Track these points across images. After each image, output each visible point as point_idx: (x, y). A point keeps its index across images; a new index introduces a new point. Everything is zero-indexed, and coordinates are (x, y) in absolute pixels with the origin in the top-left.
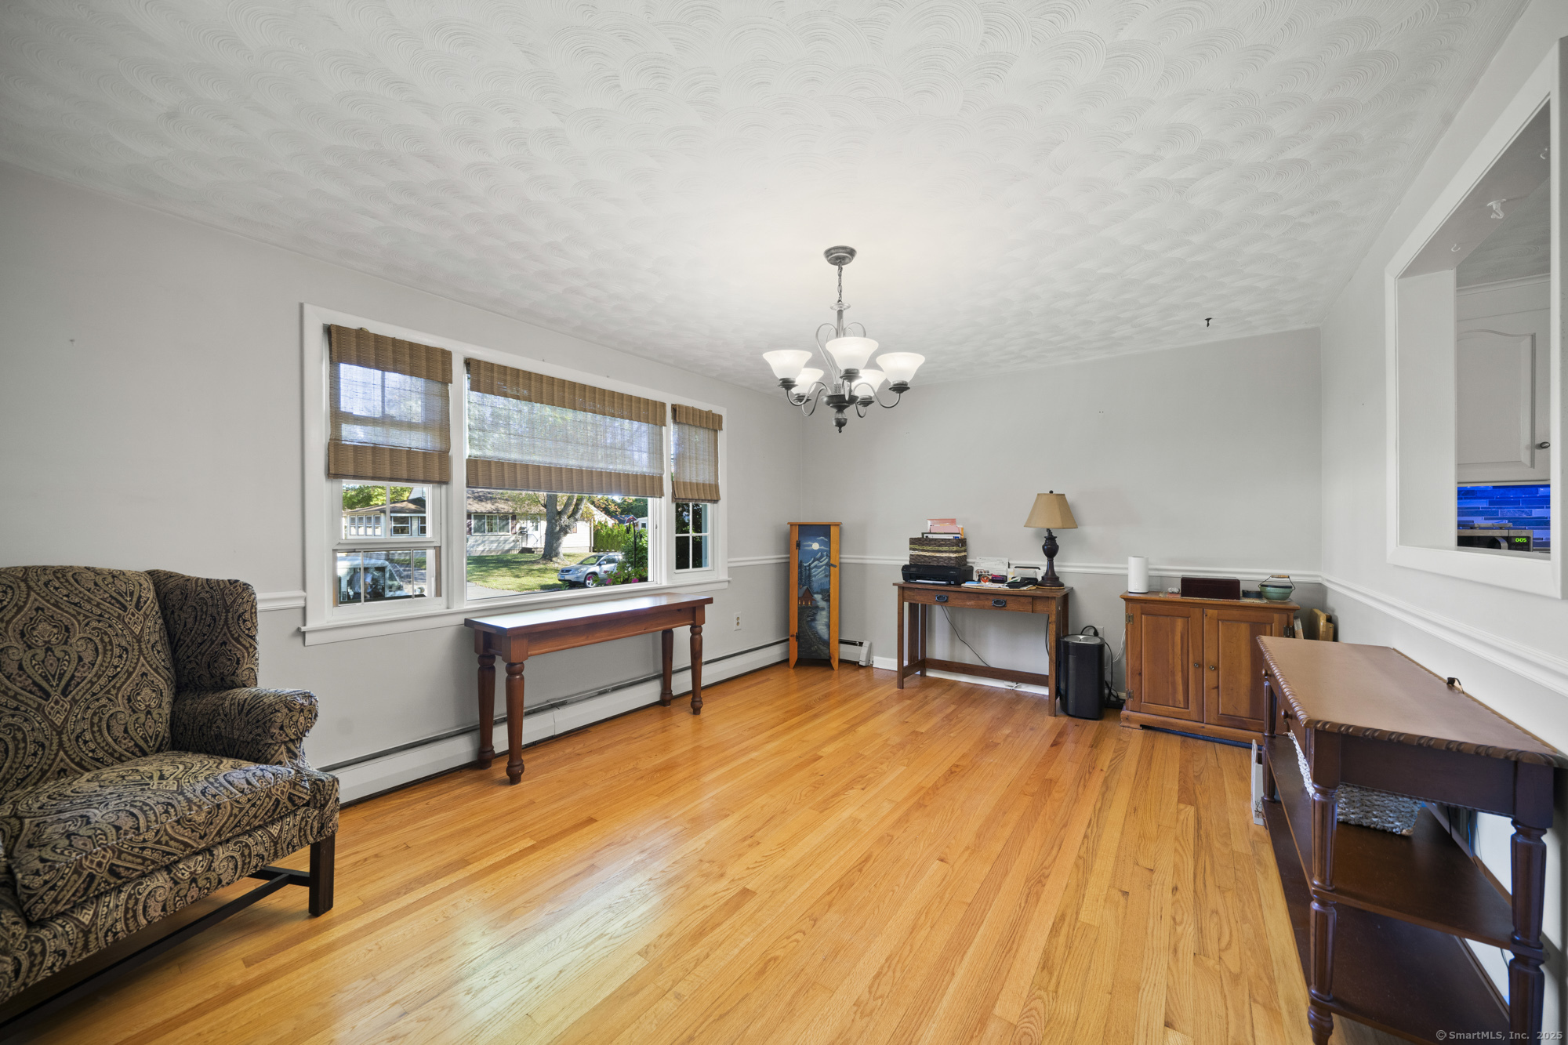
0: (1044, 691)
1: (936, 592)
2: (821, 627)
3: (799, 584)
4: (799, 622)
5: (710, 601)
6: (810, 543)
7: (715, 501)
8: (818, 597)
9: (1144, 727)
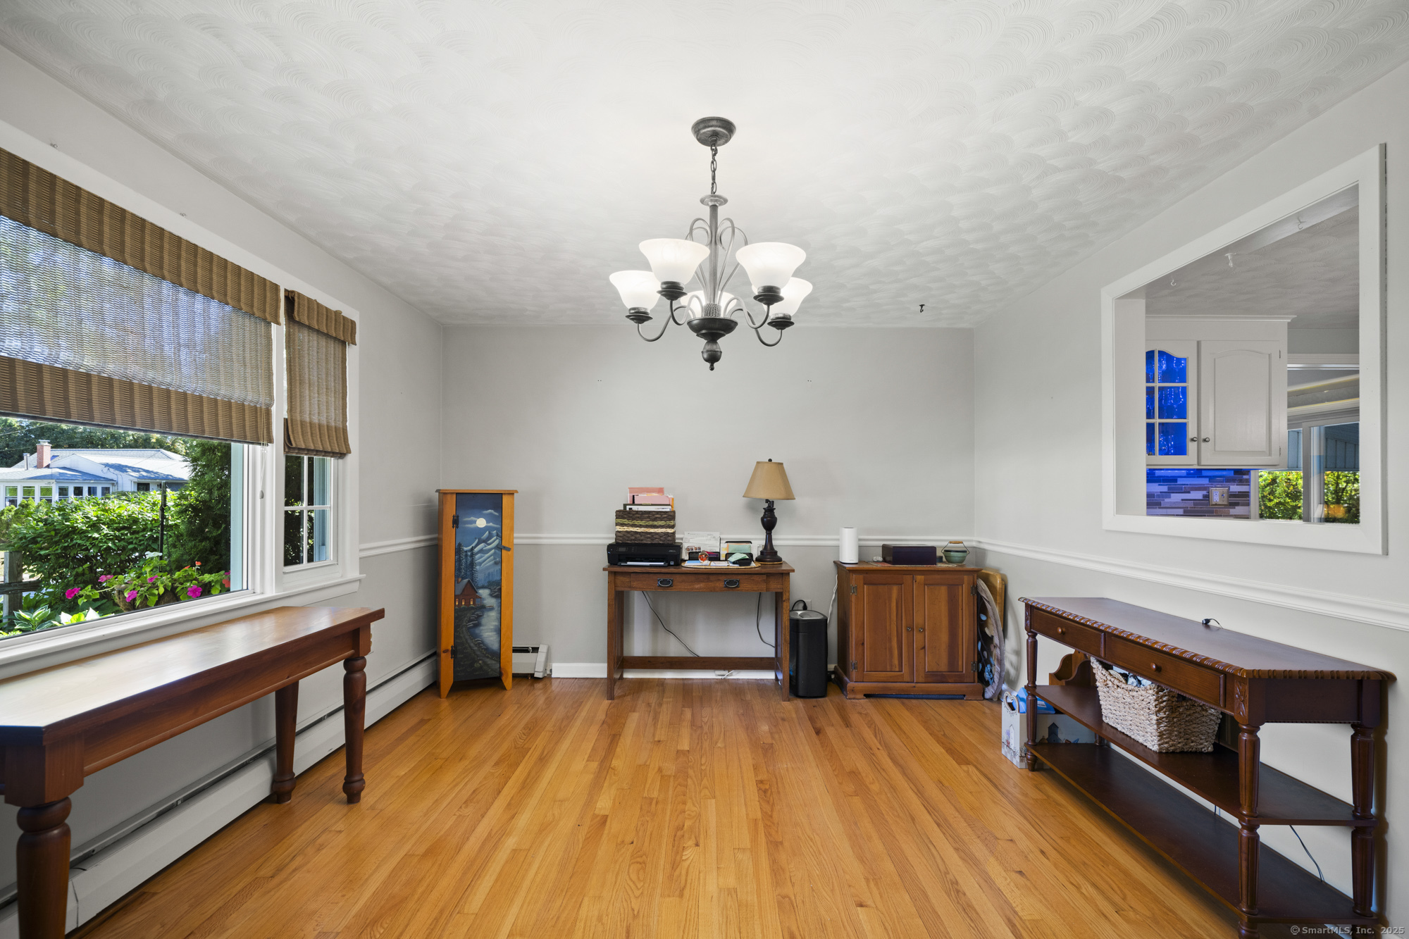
0: (769, 675)
1: (658, 575)
2: (488, 634)
3: (457, 577)
4: (455, 631)
5: (379, 614)
6: (473, 518)
7: (341, 455)
8: (484, 593)
9: (867, 696)
